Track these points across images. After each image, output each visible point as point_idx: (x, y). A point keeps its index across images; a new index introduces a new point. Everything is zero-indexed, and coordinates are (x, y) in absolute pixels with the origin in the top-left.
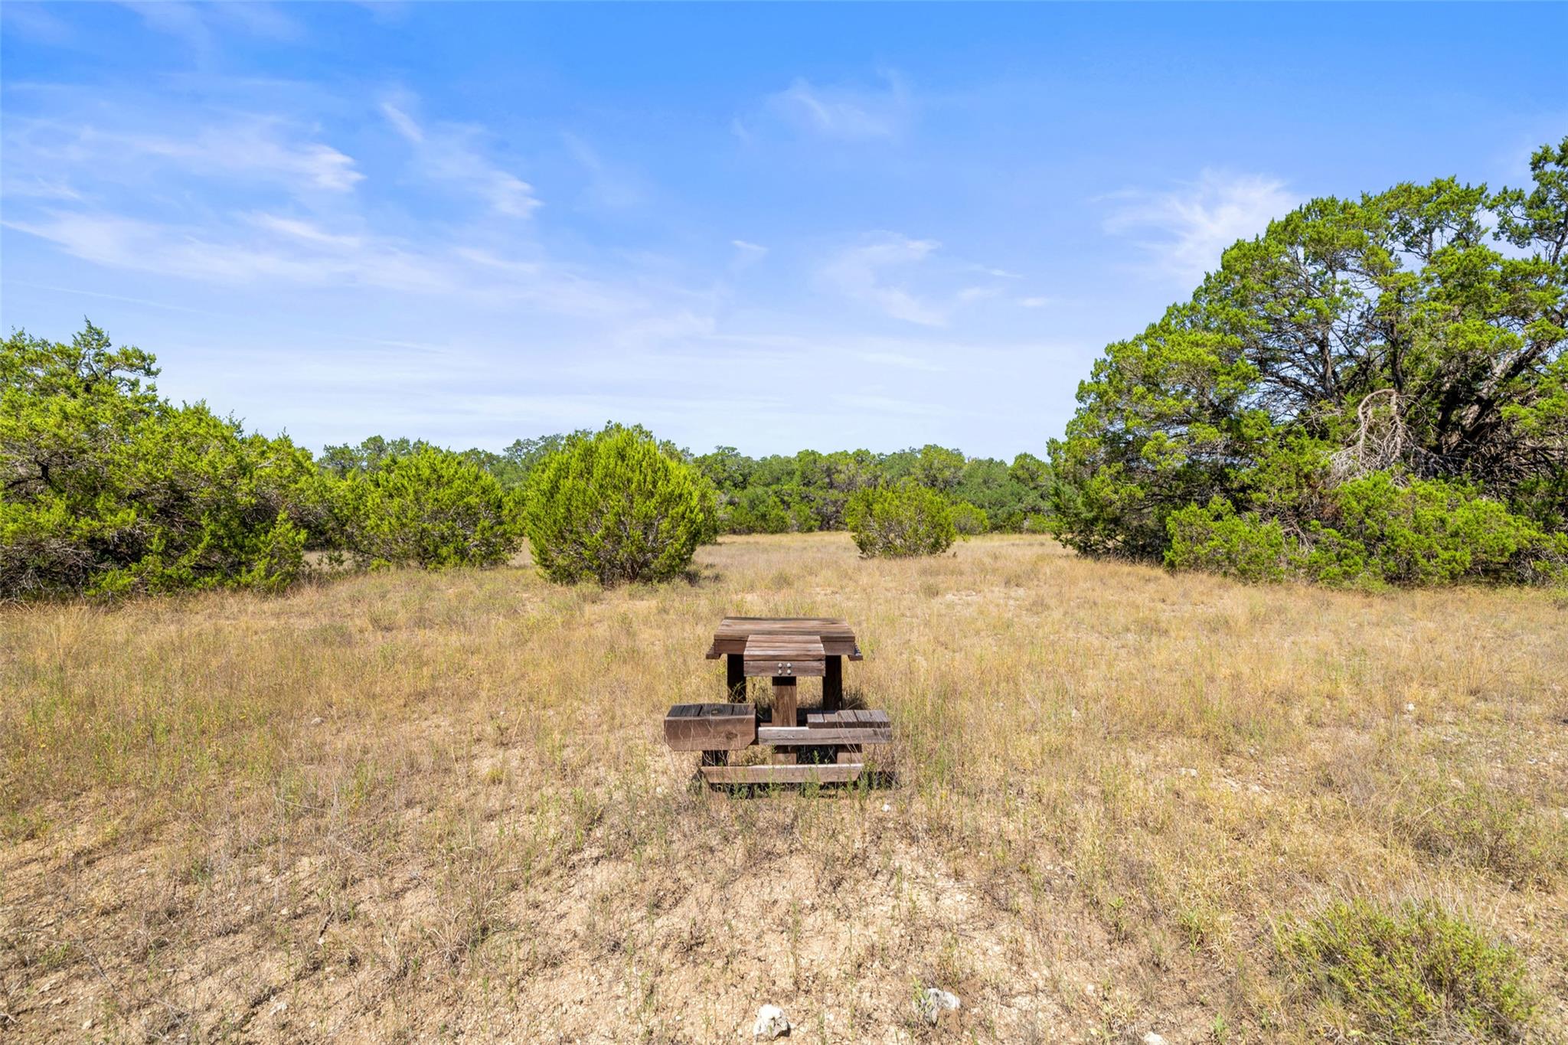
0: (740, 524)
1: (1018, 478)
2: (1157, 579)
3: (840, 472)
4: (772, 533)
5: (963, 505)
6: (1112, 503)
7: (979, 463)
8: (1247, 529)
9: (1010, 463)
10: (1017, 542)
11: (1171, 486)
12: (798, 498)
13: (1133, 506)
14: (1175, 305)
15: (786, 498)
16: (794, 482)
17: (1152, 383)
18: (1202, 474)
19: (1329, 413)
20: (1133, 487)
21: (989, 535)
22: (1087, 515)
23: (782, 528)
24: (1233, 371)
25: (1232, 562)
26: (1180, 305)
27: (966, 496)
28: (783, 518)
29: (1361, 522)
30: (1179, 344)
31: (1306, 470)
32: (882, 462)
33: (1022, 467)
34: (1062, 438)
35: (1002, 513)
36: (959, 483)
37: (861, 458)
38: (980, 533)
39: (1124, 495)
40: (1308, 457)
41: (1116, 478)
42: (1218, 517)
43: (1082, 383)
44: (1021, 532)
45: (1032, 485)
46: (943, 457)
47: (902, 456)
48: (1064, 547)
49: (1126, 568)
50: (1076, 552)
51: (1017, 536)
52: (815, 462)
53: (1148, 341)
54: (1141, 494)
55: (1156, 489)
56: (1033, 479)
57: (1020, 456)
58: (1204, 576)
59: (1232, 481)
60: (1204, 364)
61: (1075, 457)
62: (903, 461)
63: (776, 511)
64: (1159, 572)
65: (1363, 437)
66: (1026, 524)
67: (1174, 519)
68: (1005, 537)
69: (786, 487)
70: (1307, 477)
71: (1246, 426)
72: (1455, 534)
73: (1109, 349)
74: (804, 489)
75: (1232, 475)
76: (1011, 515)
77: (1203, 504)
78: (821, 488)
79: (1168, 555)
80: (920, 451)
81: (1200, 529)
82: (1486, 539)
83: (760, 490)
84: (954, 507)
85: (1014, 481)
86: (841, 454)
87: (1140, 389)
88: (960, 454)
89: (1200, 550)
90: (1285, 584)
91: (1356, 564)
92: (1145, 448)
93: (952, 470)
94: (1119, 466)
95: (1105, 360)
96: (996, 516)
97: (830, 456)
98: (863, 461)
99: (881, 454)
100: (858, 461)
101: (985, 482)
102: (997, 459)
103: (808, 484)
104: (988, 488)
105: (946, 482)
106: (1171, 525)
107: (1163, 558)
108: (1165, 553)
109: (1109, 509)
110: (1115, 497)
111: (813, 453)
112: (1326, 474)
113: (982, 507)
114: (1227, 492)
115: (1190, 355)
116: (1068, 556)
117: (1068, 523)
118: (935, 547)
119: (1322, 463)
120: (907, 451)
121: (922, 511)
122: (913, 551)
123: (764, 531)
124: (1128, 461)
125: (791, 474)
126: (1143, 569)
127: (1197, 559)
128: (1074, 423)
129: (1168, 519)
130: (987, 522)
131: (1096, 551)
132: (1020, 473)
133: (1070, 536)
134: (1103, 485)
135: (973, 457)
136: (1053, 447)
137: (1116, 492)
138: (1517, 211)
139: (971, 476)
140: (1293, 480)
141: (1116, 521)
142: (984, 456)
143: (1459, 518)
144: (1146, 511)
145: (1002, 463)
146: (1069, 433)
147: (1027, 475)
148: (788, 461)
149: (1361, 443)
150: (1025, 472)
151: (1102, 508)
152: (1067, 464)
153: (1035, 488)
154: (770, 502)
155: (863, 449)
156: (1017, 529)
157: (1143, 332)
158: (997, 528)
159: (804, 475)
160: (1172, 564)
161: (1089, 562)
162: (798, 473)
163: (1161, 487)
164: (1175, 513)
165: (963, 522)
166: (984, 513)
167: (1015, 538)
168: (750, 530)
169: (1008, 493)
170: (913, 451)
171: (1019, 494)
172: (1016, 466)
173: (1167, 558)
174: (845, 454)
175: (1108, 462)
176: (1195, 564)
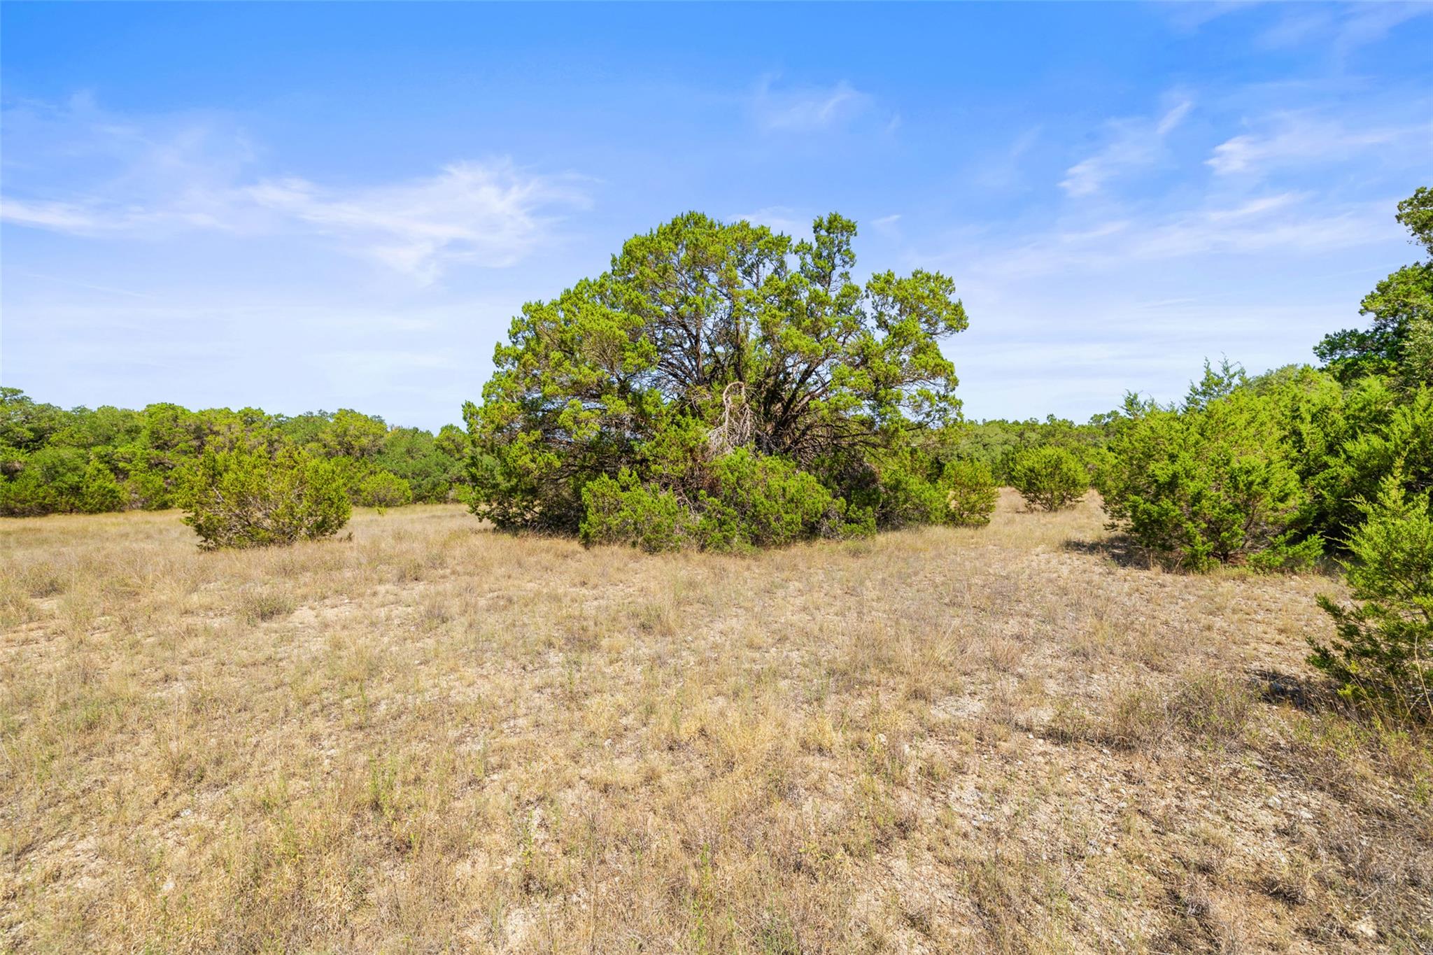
0: (24, 501)
1: (443, 449)
2: (574, 553)
3: (217, 433)
4: (91, 512)
5: (383, 475)
6: (529, 472)
7: (403, 432)
8: (650, 499)
9: (436, 433)
10: (439, 513)
11: (585, 457)
12: (142, 465)
13: (551, 476)
14: (586, 279)
15: (121, 465)
16: (138, 443)
17: (568, 350)
18: (612, 446)
19: (703, 397)
20: (551, 456)
21: (412, 506)
22: (505, 485)
23: (111, 504)
24: (637, 348)
25: (639, 532)
26: (591, 280)
27: (388, 465)
28: (112, 491)
29: (734, 490)
30: (592, 314)
31: (691, 445)
32: (280, 424)
33: (448, 438)
34: (479, 402)
35: (427, 484)
36: (379, 452)
37: (250, 419)
38: (402, 505)
39: (542, 463)
40: (691, 434)
41: (535, 445)
42: (625, 488)
43: (499, 345)
44: (445, 503)
45: (457, 456)
46: (359, 424)
47: (308, 419)
48: (481, 520)
49: (545, 543)
50: (494, 525)
51: (441, 506)
52: (175, 419)
53: (564, 306)
54: (558, 464)
55: (571, 460)
56: (458, 451)
57: (446, 427)
58: (615, 548)
59: (635, 454)
60: (615, 338)
61: (493, 422)
62: (310, 427)
63: (99, 482)
64: (575, 545)
65: (727, 420)
66: (451, 494)
67: (589, 490)
68: (429, 507)
69: (121, 450)
70: (691, 450)
71: (646, 403)
72: (792, 500)
73: (527, 309)
74: (155, 452)
75: (637, 449)
76: (435, 486)
77: (613, 476)
78: (185, 453)
79: (584, 527)
80: (333, 415)
81: (612, 500)
82: (808, 503)
83: (67, 453)
84: (372, 477)
85: (439, 452)
86: (220, 412)
87: (556, 355)
88: (382, 422)
89: (614, 521)
90: (683, 551)
91: (732, 529)
92: (562, 416)
93: (371, 438)
94: (537, 434)
95: (523, 320)
96: (420, 486)
97: (202, 413)
98: (253, 422)
99: (280, 415)
100: (246, 422)
101: (408, 452)
102: (422, 429)
103: (163, 446)
104: (412, 457)
105: (363, 451)
106: (586, 497)
107: (578, 530)
108: (581, 525)
109: (527, 479)
110: (533, 466)
111: (171, 407)
112: (705, 449)
113: (404, 477)
114: (631, 463)
115: (604, 325)
116: (486, 530)
117: (486, 495)
118: (321, 529)
119: (703, 439)
120: (316, 413)
121: (303, 482)
122: (285, 536)
123: (72, 510)
124: (545, 431)
125: (133, 432)
126: (562, 544)
127: (609, 529)
128: (491, 385)
129: (584, 489)
130: (409, 493)
131: (513, 523)
132: (445, 444)
133: (487, 509)
134: (522, 454)
135: (396, 425)
136: (469, 412)
137: (533, 460)
138: (809, 259)
139: (393, 444)
140: (680, 454)
141: (533, 492)
142: (408, 425)
143: (793, 485)
144: (561, 481)
145: (428, 433)
146: (487, 395)
147: (452, 446)
148: (128, 415)
149: (726, 423)
150: (449, 445)
151: (520, 477)
152: (485, 431)
153: (460, 459)
154: (90, 469)
155: (255, 407)
156: (442, 499)
157: (558, 298)
158: (420, 498)
159: (155, 435)
160: (586, 536)
161: (506, 539)
162: (145, 433)
163: (575, 457)
164: (589, 484)
165: (383, 493)
166: (406, 483)
167: (438, 509)
168: (45, 510)
169: (432, 464)
170: (323, 414)
171: (444, 464)
172: (442, 437)
173: (582, 530)
174: (227, 413)
175: (526, 430)
176: (609, 536)
